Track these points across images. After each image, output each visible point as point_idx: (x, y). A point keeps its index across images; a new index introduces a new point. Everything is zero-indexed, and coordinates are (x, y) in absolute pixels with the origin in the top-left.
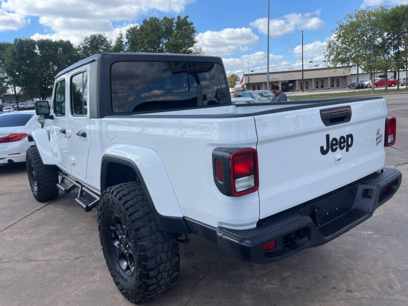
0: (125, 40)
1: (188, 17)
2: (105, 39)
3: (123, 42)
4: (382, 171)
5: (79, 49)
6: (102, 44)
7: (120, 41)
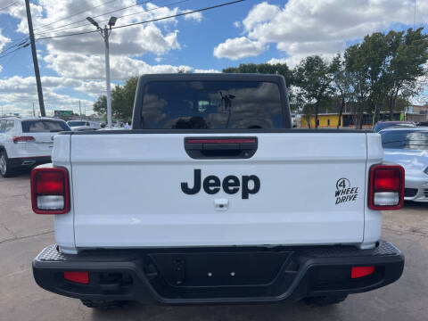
0: (343, 59)
1: (422, 28)
2: (321, 60)
3: (339, 62)
4: (377, 244)
5: (295, 71)
6: (317, 65)
7: (336, 61)
